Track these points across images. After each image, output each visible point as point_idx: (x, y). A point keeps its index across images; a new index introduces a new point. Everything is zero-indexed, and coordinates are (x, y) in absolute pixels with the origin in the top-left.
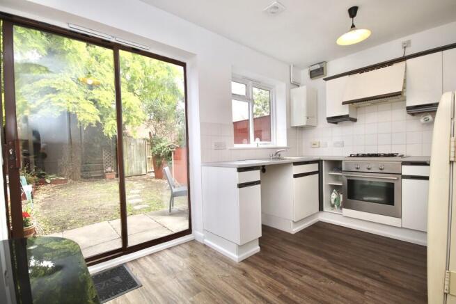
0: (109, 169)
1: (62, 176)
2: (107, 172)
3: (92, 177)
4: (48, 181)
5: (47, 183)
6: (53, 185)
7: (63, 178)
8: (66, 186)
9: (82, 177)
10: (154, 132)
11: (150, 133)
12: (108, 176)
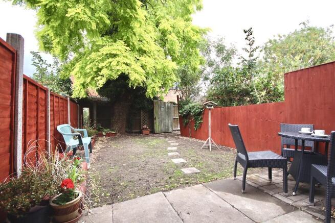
0: (145, 126)
1: (113, 130)
2: (143, 129)
3: (132, 132)
4: (104, 134)
5: (102, 136)
6: (108, 138)
7: (114, 132)
8: (116, 139)
9: (126, 132)
10: (181, 95)
11: (178, 96)
12: (145, 132)
